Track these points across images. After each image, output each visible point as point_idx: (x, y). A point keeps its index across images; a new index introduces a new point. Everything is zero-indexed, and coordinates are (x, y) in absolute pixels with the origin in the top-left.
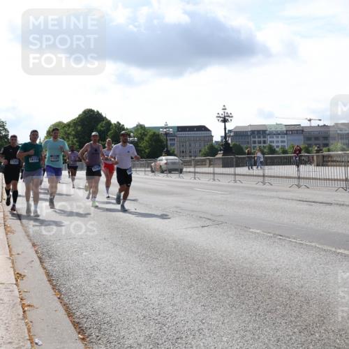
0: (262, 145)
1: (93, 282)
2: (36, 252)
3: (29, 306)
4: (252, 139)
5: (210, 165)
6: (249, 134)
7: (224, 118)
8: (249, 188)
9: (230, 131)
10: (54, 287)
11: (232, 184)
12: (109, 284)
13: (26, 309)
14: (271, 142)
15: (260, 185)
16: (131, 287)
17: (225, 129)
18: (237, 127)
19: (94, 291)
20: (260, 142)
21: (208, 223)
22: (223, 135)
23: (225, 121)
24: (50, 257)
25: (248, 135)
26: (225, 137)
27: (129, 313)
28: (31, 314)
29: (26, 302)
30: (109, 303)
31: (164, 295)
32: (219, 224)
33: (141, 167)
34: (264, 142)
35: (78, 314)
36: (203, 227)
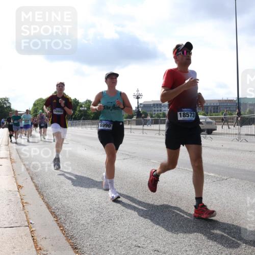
0: (159, 112)
1: (61, 190)
2: (29, 174)
3: (26, 203)
4: (154, 109)
5: (129, 124)
6: (152, 105)
7: (138, 96)
8: (151, 137)
9: (141, 104)
10: (40, 193)
11: (141, 134)
12: (70, 191)
13: (24, 204)
14: (164, 110)
15: (157, 136)
16: (83, 193)
17: (138, 103)
18: (145, 102)
19: (62, 195)
20: (158, 111)
21: (127, 157)
22: (137, 106)
23: (138, 98)
24: (37, 176)
25: (151, 107)
26: (138, 107)
27: (82, 207)
28: (27, 208)
29: (24, 201)
30: (71, 201)
31: (101, 197)
32: (133, 157)
33: (89, 125)
34: (160, 111)
35: (54, 207)
36: (124, 159)
